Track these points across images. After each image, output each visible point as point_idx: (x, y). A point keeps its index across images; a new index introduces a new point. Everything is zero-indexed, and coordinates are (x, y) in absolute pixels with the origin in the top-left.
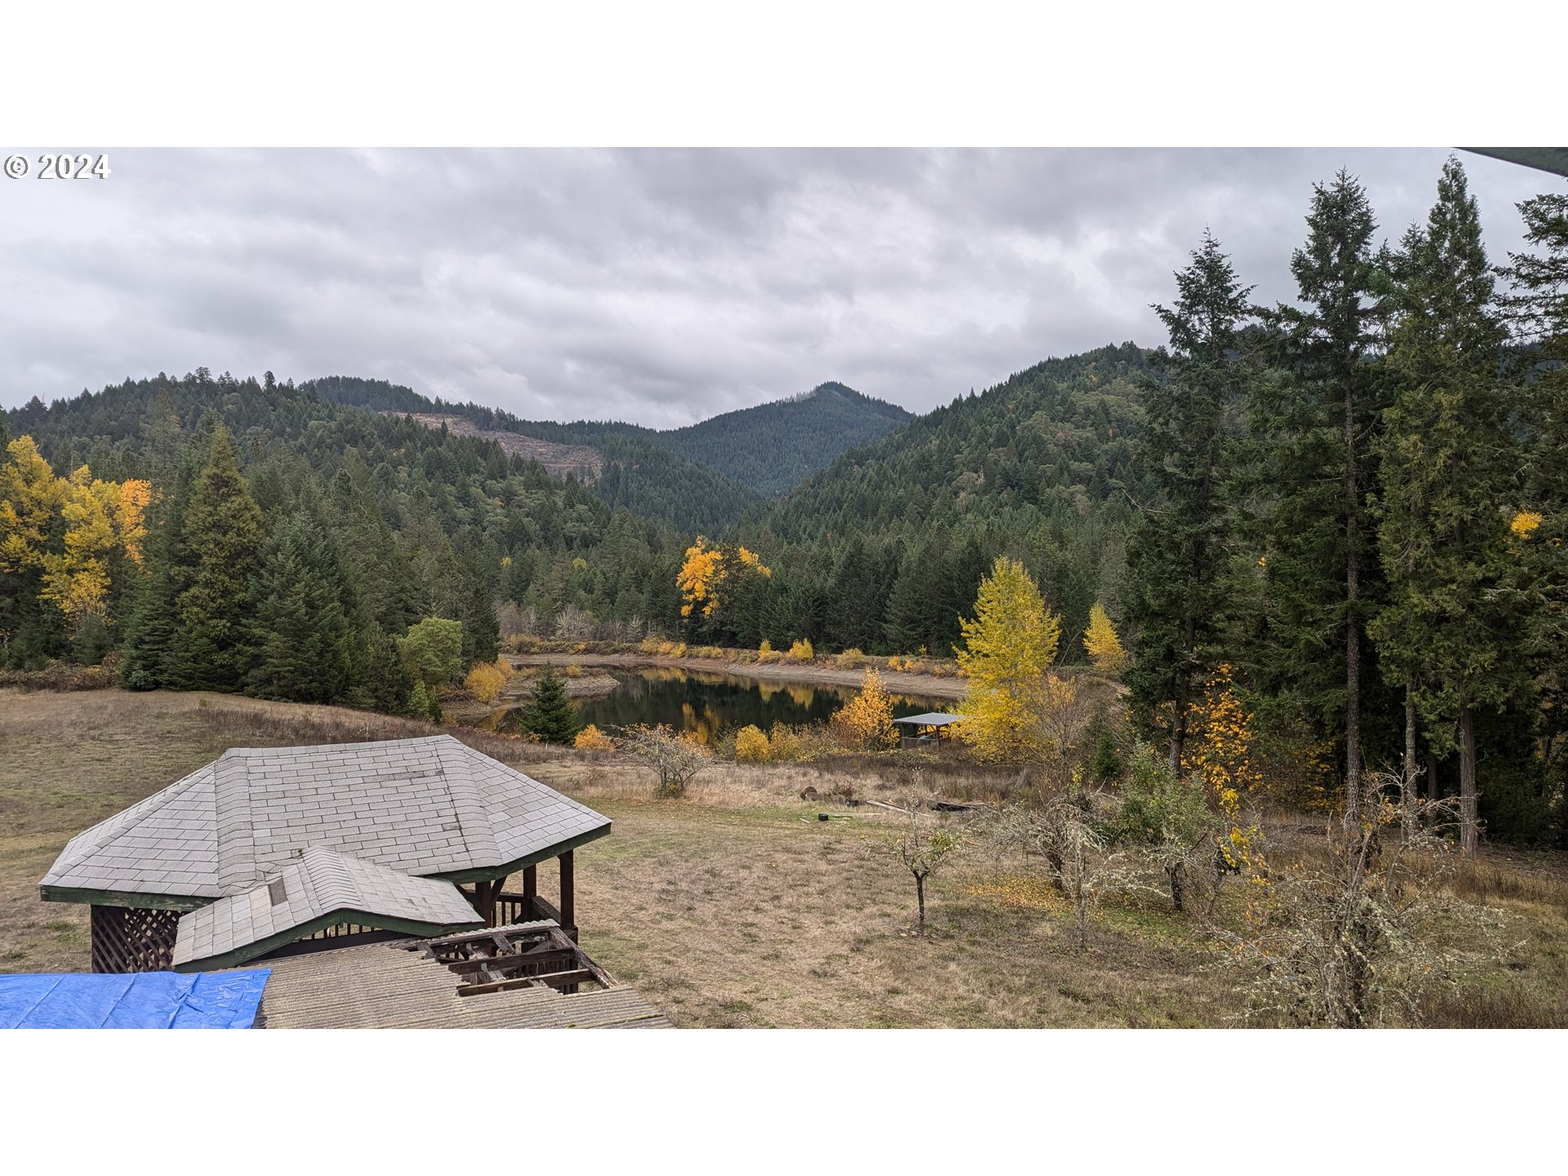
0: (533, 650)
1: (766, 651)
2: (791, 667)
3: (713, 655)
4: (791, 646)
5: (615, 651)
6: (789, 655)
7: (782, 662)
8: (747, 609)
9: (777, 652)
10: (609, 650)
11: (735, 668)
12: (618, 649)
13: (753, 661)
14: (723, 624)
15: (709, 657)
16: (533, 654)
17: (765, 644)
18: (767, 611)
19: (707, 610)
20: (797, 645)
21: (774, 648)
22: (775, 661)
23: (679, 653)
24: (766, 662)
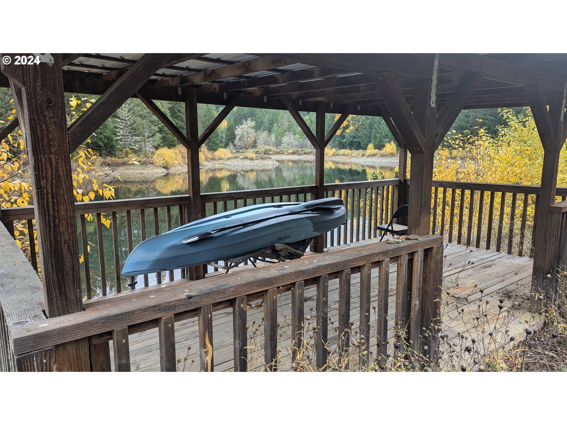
0: (270, 153)
1: (371, 149)
2: (383, 158)
3: (346, 154)
4: (384, 146)
5: (305, 153)
6: (382, 152)
7: (378, 155)
8: (366, 129)
9: (377, 150)
10: (302, 153)
11: (354, 160)
12: (306, 152)
13: (363, 155)
14: (354, 137)
15: (344, 155)
16: (270, 154)
17: (371, 146)
18: (376, 129)
19: (348, 131)
20: (388, 146)
21: (375, 148)
22: (374, 155)
23: (332, 153)
24: (369, 156)
